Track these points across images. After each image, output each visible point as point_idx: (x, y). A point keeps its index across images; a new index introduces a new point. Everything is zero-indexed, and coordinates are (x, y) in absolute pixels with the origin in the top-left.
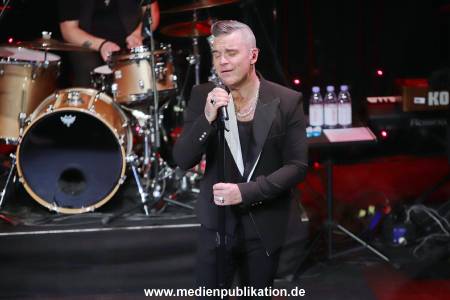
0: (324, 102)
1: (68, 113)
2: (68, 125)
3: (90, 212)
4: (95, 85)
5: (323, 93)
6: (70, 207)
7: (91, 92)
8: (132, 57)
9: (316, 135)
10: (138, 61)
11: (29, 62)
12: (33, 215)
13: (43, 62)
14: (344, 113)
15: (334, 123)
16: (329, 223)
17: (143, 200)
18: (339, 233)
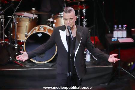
0: (118, 30)
1: (40, 33)
2: (40, 37)
3: (46, 63)
4: (48, 24)
5: (118, 27)
6: (40, 61)
7: (47, 26)
8: (59, 16)
9: (115, 40)
10: (61, 17)
11: (28, 17)
12: (29, 64)
13: (32, 17)
14: (124, 33)
15: (121, 37)
16: (119, 67)
18: (122, 70)
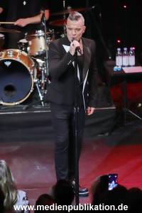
1: (8, 60)
2: (8, 66)
3: (18, 104)
4: (20, 48)
5: (122, 51)
6: (8, 102)
8: (36, 35)
9: (119, 70)
10: (39, 37)
14: (132, 60)
15: (127, 64)
16: (125, 109)
17: (41, 99)
18: (129, 114)
